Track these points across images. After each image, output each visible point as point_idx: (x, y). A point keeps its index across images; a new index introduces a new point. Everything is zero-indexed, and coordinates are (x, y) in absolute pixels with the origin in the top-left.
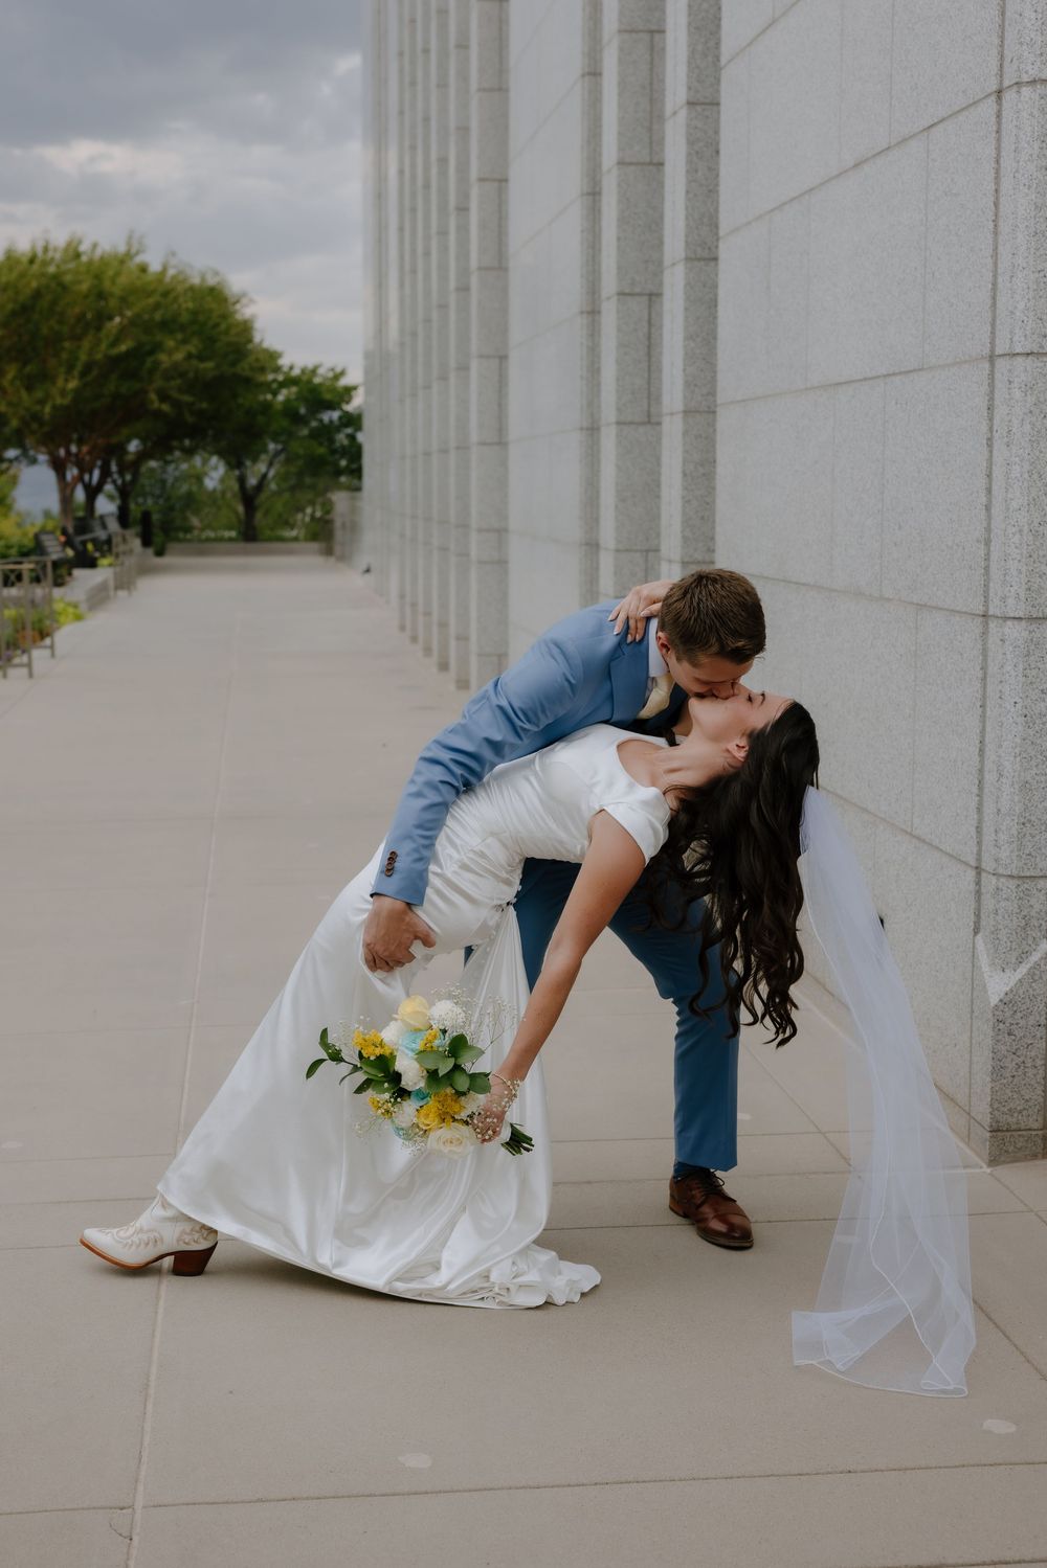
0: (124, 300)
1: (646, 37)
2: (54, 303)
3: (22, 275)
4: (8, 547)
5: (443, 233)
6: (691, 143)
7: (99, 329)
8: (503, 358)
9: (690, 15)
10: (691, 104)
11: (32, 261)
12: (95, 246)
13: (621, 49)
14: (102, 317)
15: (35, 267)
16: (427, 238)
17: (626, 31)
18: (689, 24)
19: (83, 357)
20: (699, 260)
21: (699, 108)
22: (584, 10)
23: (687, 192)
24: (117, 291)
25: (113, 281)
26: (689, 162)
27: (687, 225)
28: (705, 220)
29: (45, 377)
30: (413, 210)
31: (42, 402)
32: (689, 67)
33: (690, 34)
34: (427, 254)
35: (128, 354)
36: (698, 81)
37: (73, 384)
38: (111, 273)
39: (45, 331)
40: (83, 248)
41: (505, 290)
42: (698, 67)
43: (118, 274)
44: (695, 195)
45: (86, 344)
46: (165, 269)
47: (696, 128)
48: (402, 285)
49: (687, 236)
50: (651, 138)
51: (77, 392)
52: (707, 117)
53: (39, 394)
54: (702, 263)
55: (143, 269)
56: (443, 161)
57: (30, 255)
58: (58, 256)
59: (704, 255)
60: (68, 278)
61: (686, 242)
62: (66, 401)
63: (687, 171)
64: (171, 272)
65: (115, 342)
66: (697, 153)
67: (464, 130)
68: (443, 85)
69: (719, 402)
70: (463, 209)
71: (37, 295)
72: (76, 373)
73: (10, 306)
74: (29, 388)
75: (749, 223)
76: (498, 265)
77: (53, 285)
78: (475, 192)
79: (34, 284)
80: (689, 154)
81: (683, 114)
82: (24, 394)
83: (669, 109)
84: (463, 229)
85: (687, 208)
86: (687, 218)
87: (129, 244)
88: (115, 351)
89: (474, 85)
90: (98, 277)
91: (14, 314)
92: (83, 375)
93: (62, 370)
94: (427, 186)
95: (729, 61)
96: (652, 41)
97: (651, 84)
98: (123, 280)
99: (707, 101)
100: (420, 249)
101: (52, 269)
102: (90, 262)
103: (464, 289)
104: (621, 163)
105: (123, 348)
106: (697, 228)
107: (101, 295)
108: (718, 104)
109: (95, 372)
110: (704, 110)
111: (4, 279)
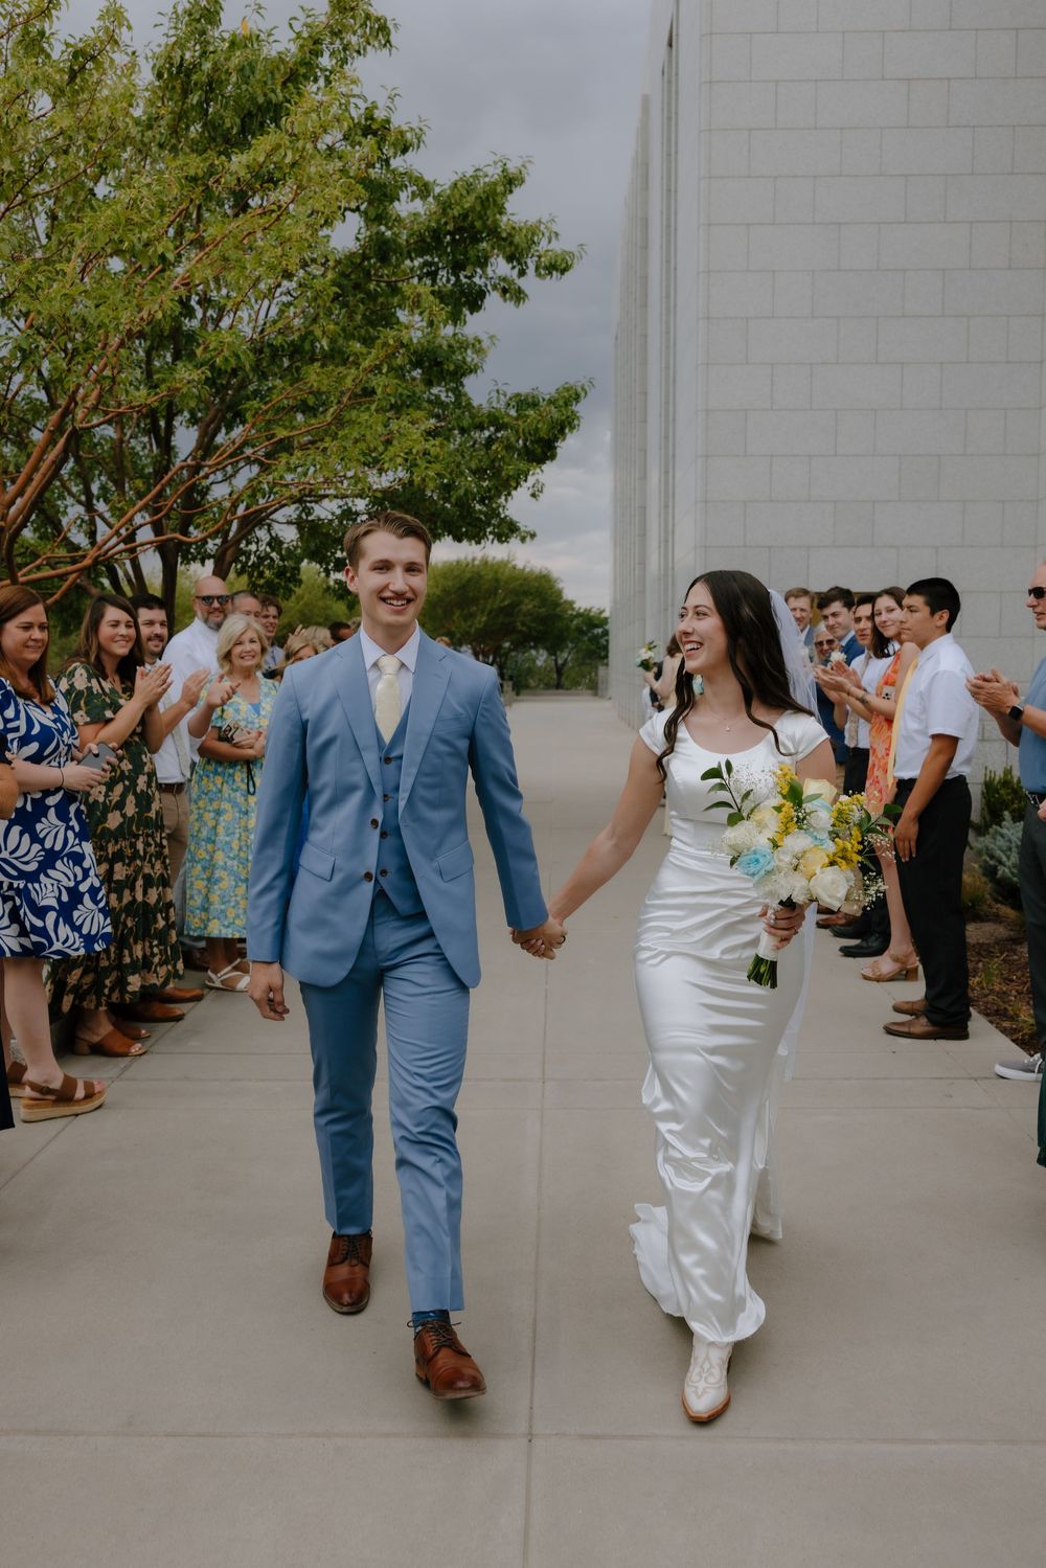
0: (506, 583)
2: (476, 584)
3: (464, 572)
7: (496, 594)
11: (467, 565)
12: (494, 558)
14: (496, 589)
19: (489, 607)
24: (503, 577)
25: (503, 574)
29: (472, 616)
31: (470, 627)
35: (508, 605)
37: (484, 619)
38: (501, 570)
39: (471, 595)
40: (490, 559)
43: (504, 571)
45: (490, 601)
46: (524, 568)
51: (486, 622)
53: (469, 623)
55: (514, 567)
57: (465, 561)
58: (477, 562)
60: (483, 573)
62: (481, 626)
64: (527, 570)
65: (503, 600)
71: (469, 580)
72: (486, 613)
74: (465, 621)
82: (463, 623)
87: (509, 557)
88: (502, 605)
90: (496, 572)
91: (459, 588)
92: (488, 615)
93: (480, 612)
98: (507, 573)
102: (492, 565)
105: (506, 603)
107: (497, 580)
109: (494, 614)
111: (456, 573)
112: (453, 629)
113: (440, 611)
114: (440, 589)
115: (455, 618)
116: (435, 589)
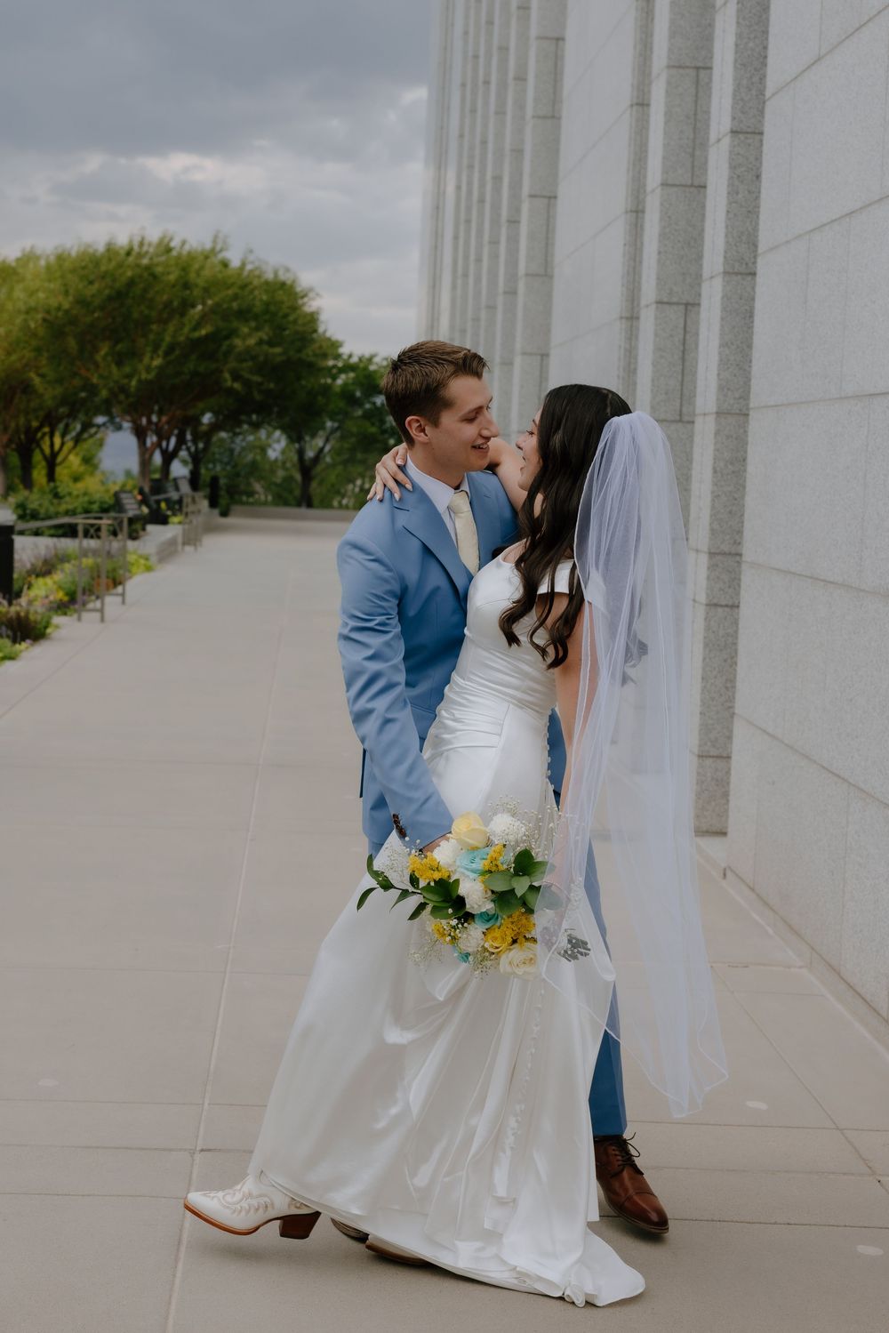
0: (206, 290)
1: (692, 73)
2: (145, 290)
3: (120, 265)
4: (91, 503)
5: (495, 242)
6: (733, 167)
7: (183, 315)
8: (544, 356)
9: (736, 53)
10: (734, 132)
11: (128, 253)
12: (184, 243)
13: (669, 83)
14: (187, 305)
15: (131, 259)
16: (480, 246)
17: (674, 67)
18: (736, 61)
19: (168, 339)
20: (737, 274)
21: (742, 137)
22: (635, 47)
23: (728, 212)
24: (201, 282)
25: (198, 273)
26: (731, 185)
27: (727, 242)
28: (744, 238)
29: (134, 354)
30: (468, 221)
31: (129, 376)
32: (734, 99)
33: (735, 68)
34: (479, 260)
35: (207, 336)
36: (743, 113)
37: (157, 362)
38: (196, 266)
39: (136, 315)
41: (549, 296)
42: (742, 100)
43: (202, 268)
44: (735, 215)
45: (171, 328)
46: (243, 265)
47: (739, 154)
48: (454, 287)
49: (726, 252)
50: (693, 162)
51: (161, 368)
52: (749, 145)
53: (127, 369)
54: (739, 277)
55: (225, 264)
56: (498, 179)
57: (127, 248)
58: (151, 250)
59: (742, 270)
60: (159, 270)
61: (725, 257)
62: (151, 376)
63: (729, 193)
64: (249, 267)
65: (195, 329)
66: (739, 176)
67: (518, 152)
68: (501, 112)
69: (751, 405)
70: (514, 222)
71: (131, 283)
72: (160, 352)
73: (107, 292)
74: (119, 364)
75: (788, 242)
76: (544, 273)
77: (145, 274)
78: (525, 207)
79: (129, 273)
80: (731, 178)
81: (726, 141)
82: (114, 369)
83: (713, 136)
84: (513, 240)
85: (727, 227)
86: (726, 236)
87: (215, 241)
88: (196, 335)
89: (529, 111)
90: (185, 269)
91: (110, 298)
92: (167, 354)
93: (149, 349)
94: (482, 201)
95: (773, 95)
96: (698, 76)
97: (695, 114)
98: (206, 273)
99: (749, 130)
100: (472, 257)
101: (145, 261)
102: (179, 257)
103: (511, 292)
104: (664, 184)
105: (203, 332)
106: (736, 245)
107: (186, 286)
108: (761, 133)
109: (177, 352)
110: (746, 138)
111: (103, 268)
112: (95, 380)
113: (72, 344)
114: (71, 298)
115: (98, 358)
116: (61, 298)
